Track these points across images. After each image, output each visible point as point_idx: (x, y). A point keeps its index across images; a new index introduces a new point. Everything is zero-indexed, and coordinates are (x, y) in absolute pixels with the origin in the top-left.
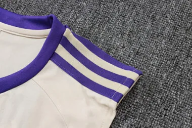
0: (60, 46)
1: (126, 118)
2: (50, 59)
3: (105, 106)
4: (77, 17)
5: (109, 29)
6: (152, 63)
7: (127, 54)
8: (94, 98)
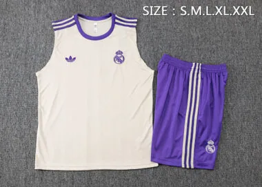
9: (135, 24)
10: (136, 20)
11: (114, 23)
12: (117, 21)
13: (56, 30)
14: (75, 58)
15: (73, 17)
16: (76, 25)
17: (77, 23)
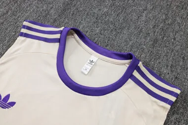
0: (135, 71)
1: (173, 114)
2: (129, 78)
3: (162, 107)
4: (141, 54)
5: (160, 63)
6: (185, 84)
7: (171, 78)
8: (156, 102)
9: (173, 99)
10: (178, 91)
11: (128, 76)
12: (136, 74)
13: (22, 35)
14: (13, 104)
15: (62, 29)
16: (57, 45)
17: (62, 42)
